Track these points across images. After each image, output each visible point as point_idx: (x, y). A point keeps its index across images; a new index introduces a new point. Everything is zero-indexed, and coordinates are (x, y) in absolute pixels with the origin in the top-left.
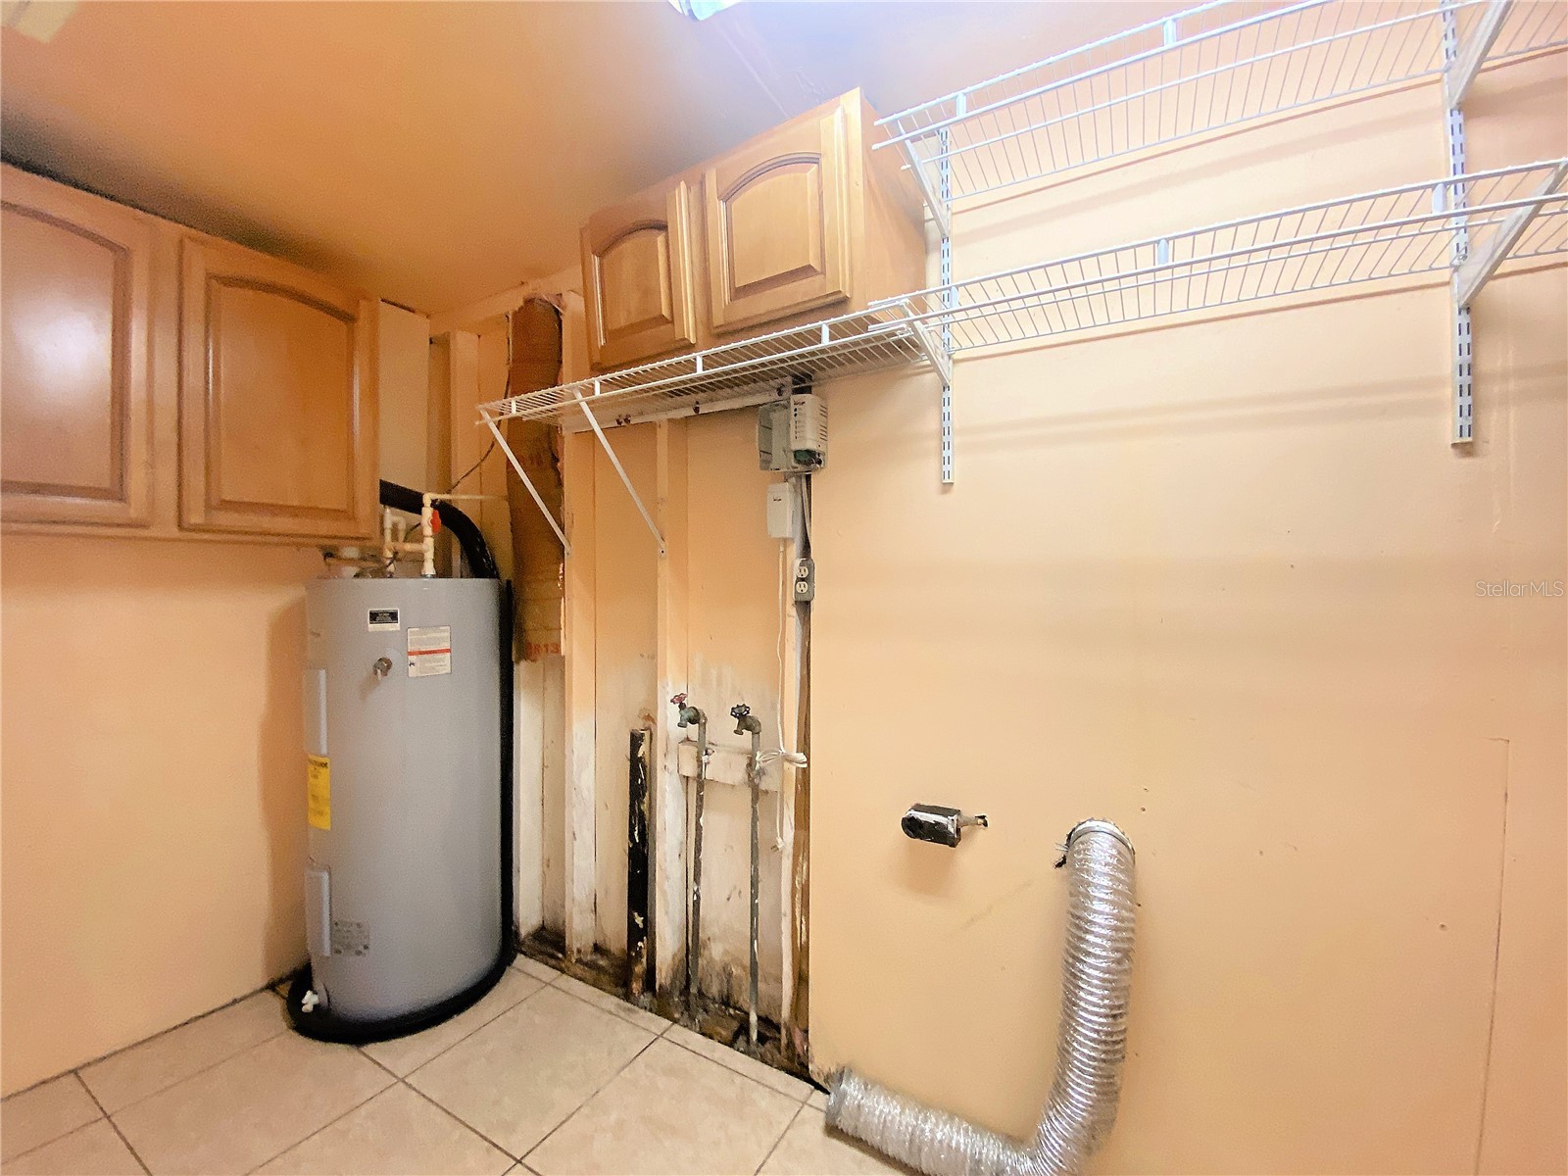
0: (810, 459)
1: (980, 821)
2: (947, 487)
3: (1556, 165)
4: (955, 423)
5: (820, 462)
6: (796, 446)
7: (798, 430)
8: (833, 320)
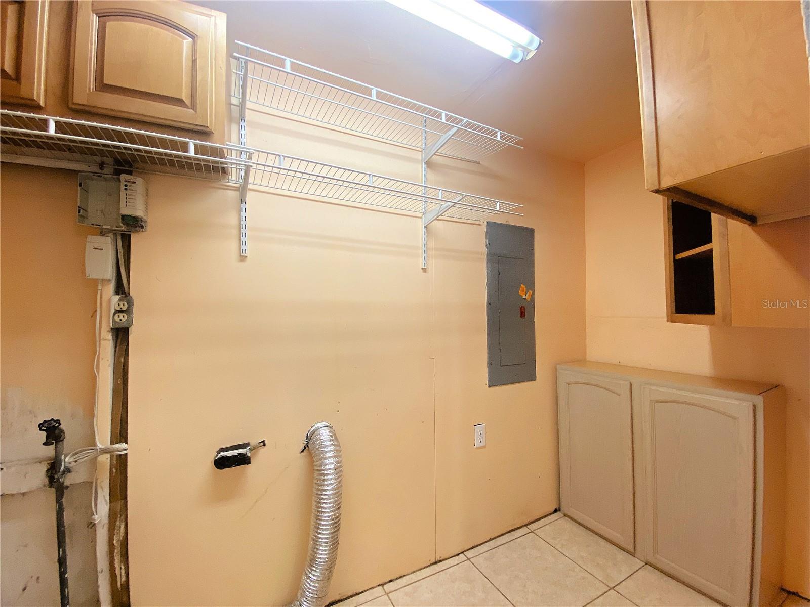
0: (134, 223)
1: (262, 444)
2: (243, 258)
3: (463, 194)
4: (248, 223)
5: (142, 227)
6: (125, 211)
7: (128, 200)
8: (198, 141)
